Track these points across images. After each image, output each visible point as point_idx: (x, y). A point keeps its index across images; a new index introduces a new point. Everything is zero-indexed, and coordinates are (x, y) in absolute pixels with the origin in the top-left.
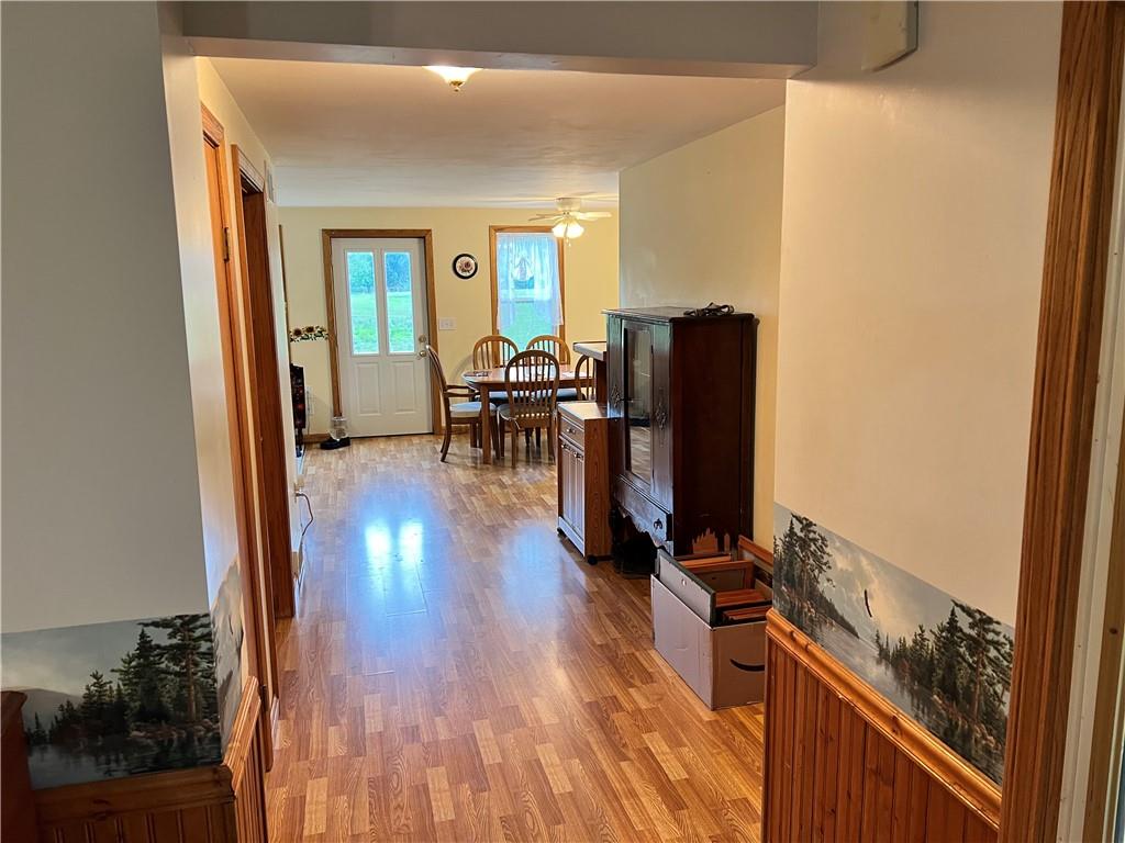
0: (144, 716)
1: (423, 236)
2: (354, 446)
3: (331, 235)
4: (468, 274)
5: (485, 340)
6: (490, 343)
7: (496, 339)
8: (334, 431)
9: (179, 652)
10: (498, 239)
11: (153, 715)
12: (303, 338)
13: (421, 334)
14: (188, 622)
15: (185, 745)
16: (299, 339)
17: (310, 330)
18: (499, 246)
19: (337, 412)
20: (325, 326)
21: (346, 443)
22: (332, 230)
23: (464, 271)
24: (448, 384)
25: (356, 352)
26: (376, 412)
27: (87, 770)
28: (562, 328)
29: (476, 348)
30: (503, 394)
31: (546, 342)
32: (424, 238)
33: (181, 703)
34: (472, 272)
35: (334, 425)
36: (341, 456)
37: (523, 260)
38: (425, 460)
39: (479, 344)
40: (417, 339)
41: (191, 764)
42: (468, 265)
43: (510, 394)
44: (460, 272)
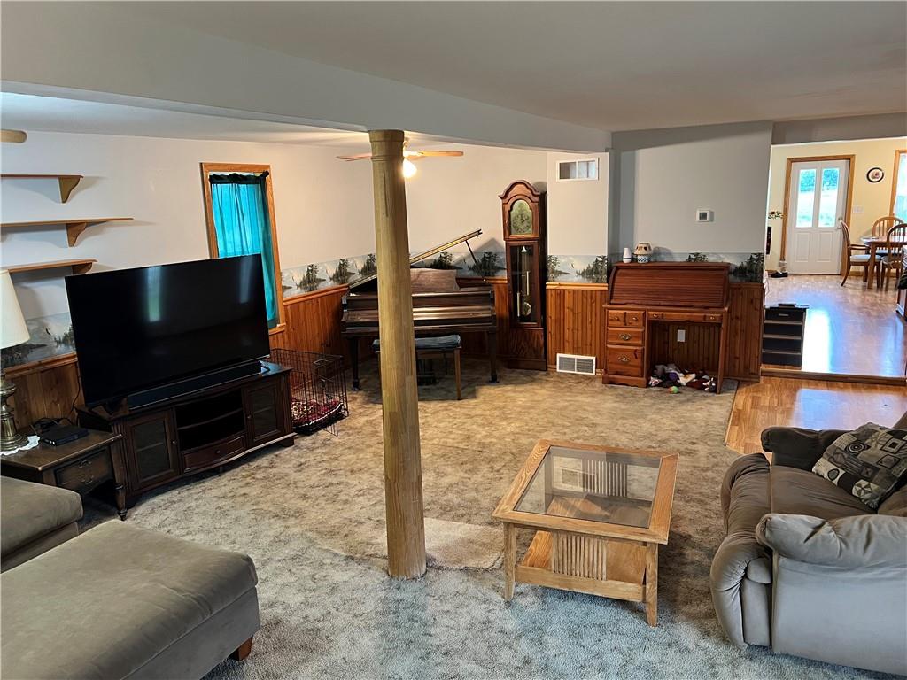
0: (749, 271)
1: (849, 158)
2: (790, 278)
3: (791, 161)
4: (877, 180)
5: (883, 220)
7: (890, 218)
8: (780, 268)
9: (757, 260)
10: (901, 157)
11: (751, 271)
13: (840, 215)
14: (760, 254)
15: (756, 278)
18: (901, 162)
19: (782, 258)
20: (781, 210)
21: (785, 275)
22: (793, 158)
23: (874, 178)
24: (852, 243)
25: (798, 226)
26: (805, 260)
27: (738, 280)
29: (876, 224)
30: (885, 251)
32: (850, 160)
33: (756, 270)
34: (879, 178)
35: (780, 265)
36: (782, 281)
39: (879, 222)
40: (837, 219)
41: (756, 281)
42: (877, 174)
43: (889, 251)
44: (871, 179)
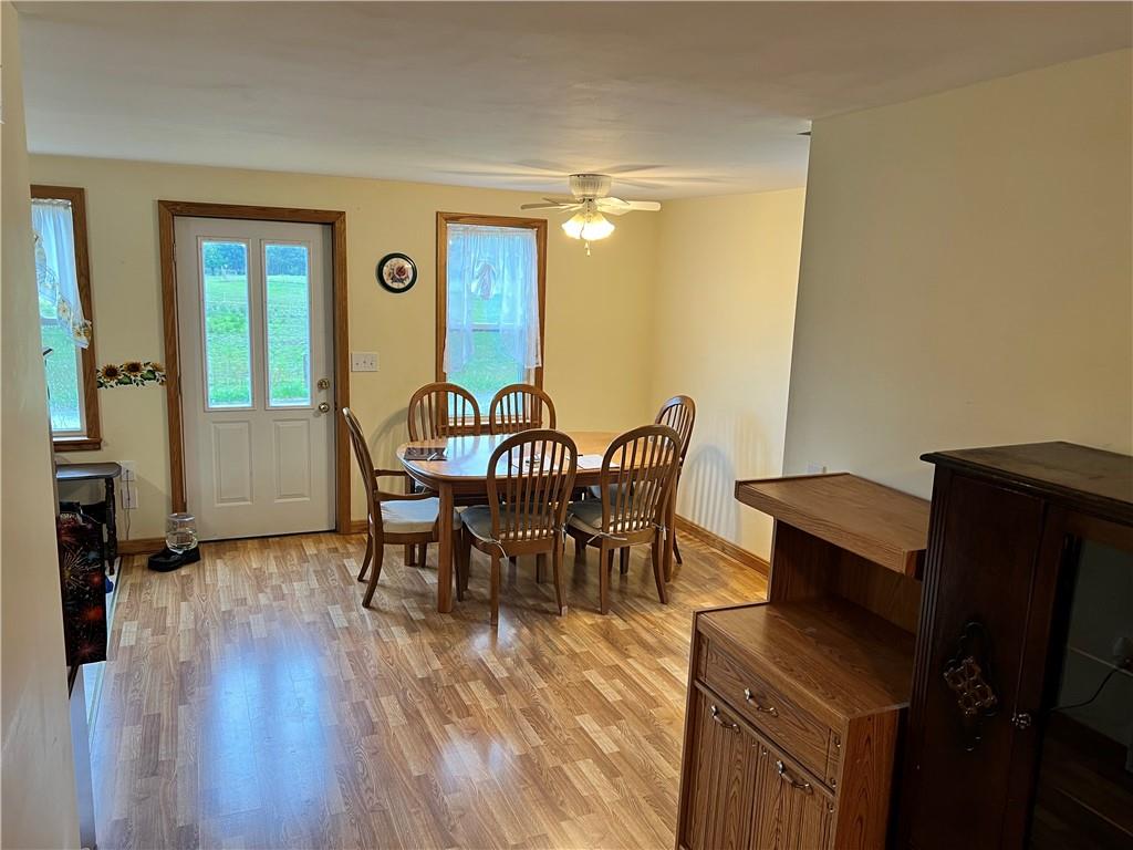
1: (331, 223)
3: (172, 212)
4: (401, 286)
5: (427, 390)
6: (433, 394)
7: (441, 388)
10: (450, 232)
12: (120, 382)
13: (322, 376)
16: (113, 383)
17: (134, 368)
18: (450, 242)
19: (179, 503)
20: (160, 360)
21: (192, 557)
22: (177, 203)
23: (394, 280)
26: (244, 500)
28: (539, 372)
29: (413, 403)
31: (520, 394)
32: (332, 224)
34: (407, 282)
35: (173, 525)
36: (185, 588)
37: (487, 268)
38: (335, 603)
39: (418, 396)
40: (315, 384)
42: (401, 271)
44: (389, 282)
